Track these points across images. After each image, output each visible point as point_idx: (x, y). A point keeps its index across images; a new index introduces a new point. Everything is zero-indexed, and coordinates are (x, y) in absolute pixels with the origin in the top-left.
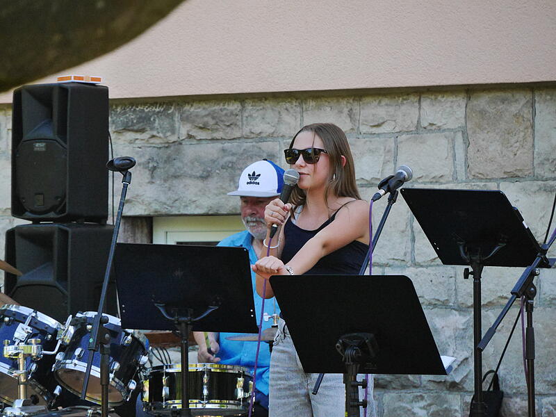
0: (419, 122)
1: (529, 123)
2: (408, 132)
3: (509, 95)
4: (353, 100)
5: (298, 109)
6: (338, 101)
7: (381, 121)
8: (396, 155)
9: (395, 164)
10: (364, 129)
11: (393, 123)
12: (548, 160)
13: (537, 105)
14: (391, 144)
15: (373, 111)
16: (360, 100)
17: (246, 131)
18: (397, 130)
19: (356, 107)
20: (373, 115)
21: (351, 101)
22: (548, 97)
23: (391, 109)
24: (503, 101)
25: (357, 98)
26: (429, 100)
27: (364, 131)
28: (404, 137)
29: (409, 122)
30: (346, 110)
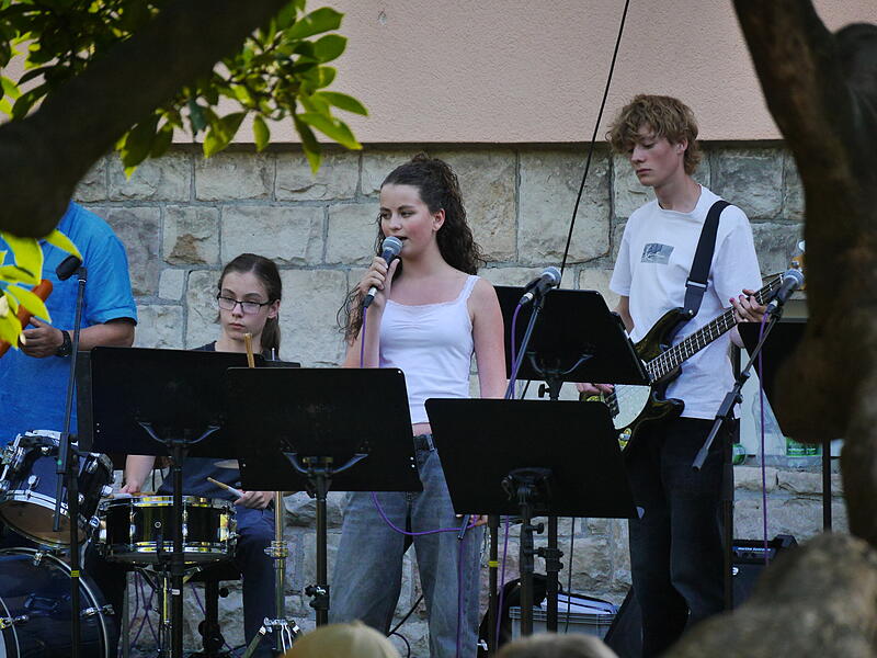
0: (359, 187)
1: (511, 195)
2: (343, 201)
3: (484, 157)
4: (267, 157)
5: (189, 166)
6: (245, 158)
7: (307, 185)
8: (326, 230)
9: (325, 241)
10: (281, 194)
11: (323, 188)
12: (538, 241)
13: (522, 172)
14: (320, 214)
15: (296, 173)
16: (276, 158)
17: (114, 191)
18: (328, 197)
19: (270, 166)
20: (295, 177)
21: (264, 158)
22: (539, 162)
23: (321, 171)
24: (476, 165)
25: (272, 155)
26: (373, 161)
27: (282, 197)
28: (338, 206)
29: (345, 188)
30: (257, 170)
